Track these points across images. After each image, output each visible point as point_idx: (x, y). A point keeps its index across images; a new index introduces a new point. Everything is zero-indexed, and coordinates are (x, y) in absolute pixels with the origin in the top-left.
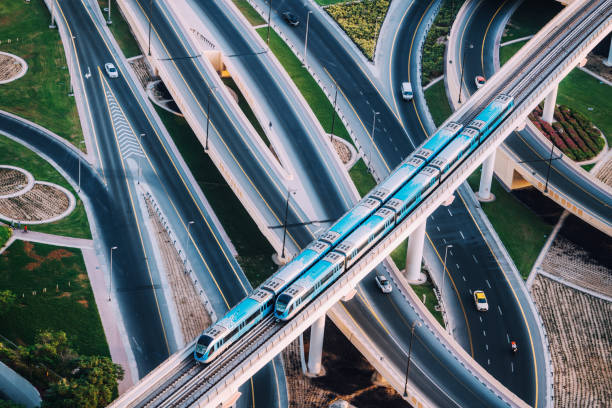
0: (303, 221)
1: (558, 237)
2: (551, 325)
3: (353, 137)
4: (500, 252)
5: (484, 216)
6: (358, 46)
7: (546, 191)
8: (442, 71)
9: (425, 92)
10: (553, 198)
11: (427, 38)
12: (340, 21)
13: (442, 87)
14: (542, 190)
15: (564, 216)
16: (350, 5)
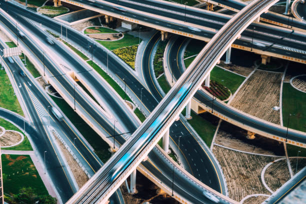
0: (119, 134)
1: (219, 130)
2: (222, 164)
3: (132, 100)
4: (198, 138)
5: (189, 125)
6: (128, 65)
7: (212, 112)
8: (163, 71)
9: (157, 80)
10: (216, 115)
11: (154, 59)
12: (119, 55)
13: (164, 77)
14: (211, 112)
15: (220, 121)
16: (122, 49)
